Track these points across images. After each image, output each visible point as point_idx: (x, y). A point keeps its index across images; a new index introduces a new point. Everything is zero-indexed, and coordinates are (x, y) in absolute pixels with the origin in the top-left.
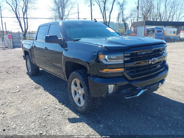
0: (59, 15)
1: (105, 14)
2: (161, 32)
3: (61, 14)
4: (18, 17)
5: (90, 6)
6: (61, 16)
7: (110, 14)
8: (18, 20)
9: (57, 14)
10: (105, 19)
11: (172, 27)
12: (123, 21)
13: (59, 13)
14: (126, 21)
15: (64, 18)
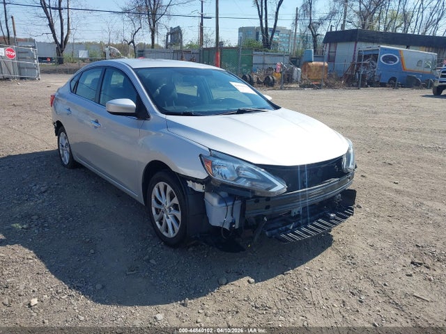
0: (148, 3)
1: (264, 7)
2: (394, 59)
3: (152, 2)
4: (45, 4)
6: (152, 6)
7: (278, 9)
8: (46, 12)
9: (143, 3)
10: (264, 21)
11: (427, 49)
12: (309, 27)
14: (317, 28)
15: (159, 12)
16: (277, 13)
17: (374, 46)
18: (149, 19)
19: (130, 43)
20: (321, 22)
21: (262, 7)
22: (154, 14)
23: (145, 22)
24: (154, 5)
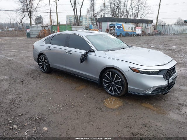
0: (27, 7)
1: (75, 8)
2: (121, 27)
3: (29, 6)
5: (55, 2)
6: (29, 8)
7: (81, 9)
9: (25, 7)
10: (76, 13)
12: (93, 15)
13: (27, 5)
14: (97, 16)
15: (32, 10)
16: (81, 10)
17: (114, 23)
18: (28, 13)
19: (20, 23)
20: (97, 14)
21: (74, 8)
22: (30, 11)
23: (26, 14)
24: (30, 8)
